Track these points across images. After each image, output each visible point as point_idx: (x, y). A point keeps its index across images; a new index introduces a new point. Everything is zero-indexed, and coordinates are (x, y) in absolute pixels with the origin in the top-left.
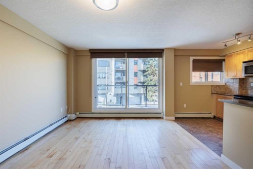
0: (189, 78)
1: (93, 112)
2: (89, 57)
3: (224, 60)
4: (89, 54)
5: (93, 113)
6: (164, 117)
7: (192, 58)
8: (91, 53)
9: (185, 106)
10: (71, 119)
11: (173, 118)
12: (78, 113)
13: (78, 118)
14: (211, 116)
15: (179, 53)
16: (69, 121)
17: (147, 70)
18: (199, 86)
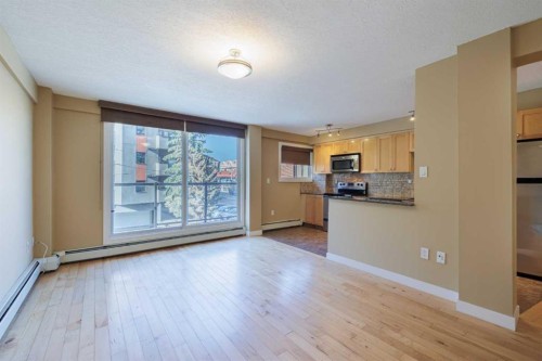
0: (277, 172)
1: (105, 244)
2: (99, 118)
3: (312, 150)
4: (98, 111)
5: (105, 247)
6: (248, 233)
7: (281, 144)
8: (102, 108)
9: (273, 213)
10: (49, 269)
11: (260, 232)
12: (62, 254)
13: (61, 264)
14: (300, 223)
15: (268, 135)
16: (44, 274)
17: (170, 150)
18: (288, 184)
